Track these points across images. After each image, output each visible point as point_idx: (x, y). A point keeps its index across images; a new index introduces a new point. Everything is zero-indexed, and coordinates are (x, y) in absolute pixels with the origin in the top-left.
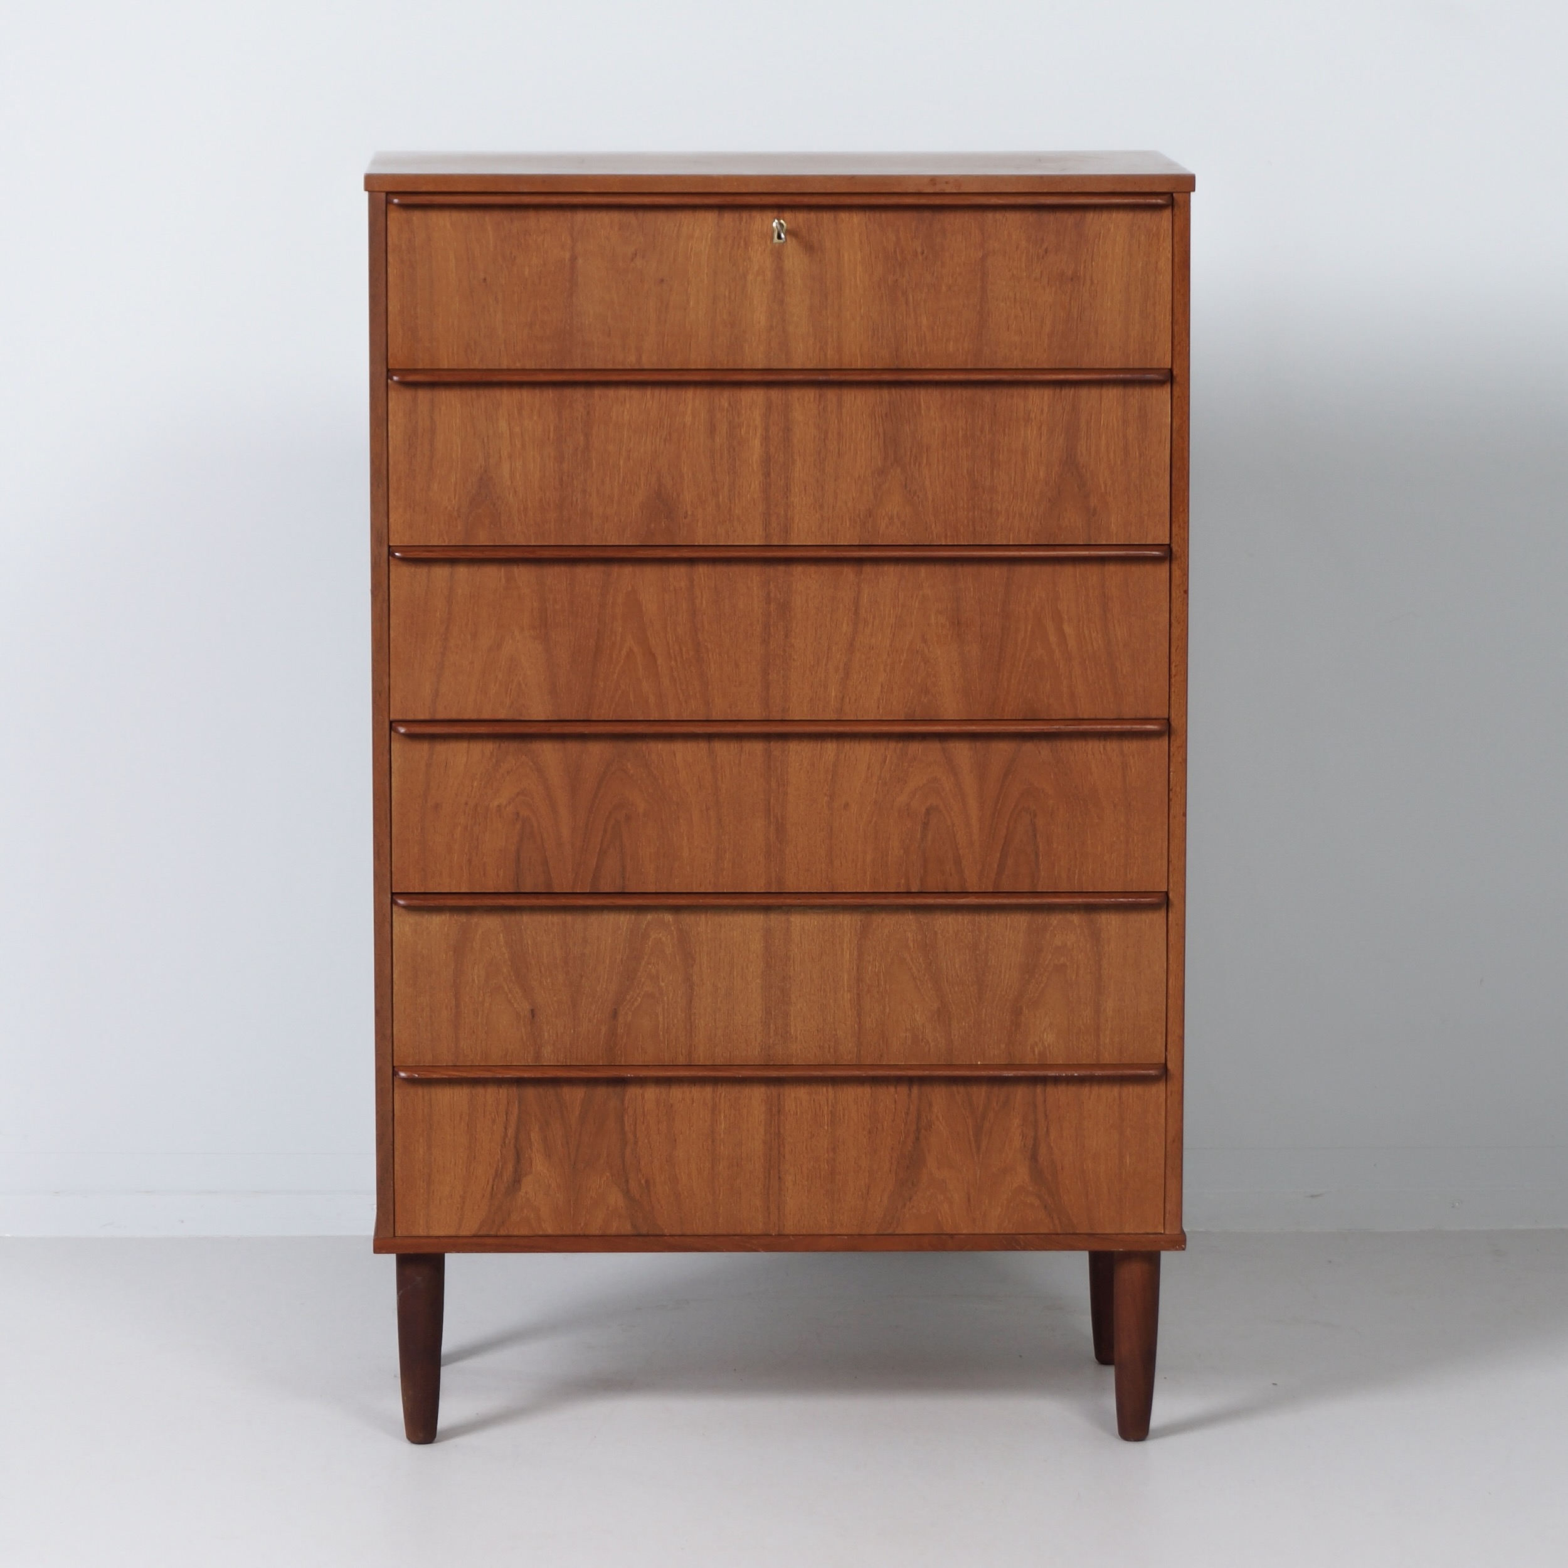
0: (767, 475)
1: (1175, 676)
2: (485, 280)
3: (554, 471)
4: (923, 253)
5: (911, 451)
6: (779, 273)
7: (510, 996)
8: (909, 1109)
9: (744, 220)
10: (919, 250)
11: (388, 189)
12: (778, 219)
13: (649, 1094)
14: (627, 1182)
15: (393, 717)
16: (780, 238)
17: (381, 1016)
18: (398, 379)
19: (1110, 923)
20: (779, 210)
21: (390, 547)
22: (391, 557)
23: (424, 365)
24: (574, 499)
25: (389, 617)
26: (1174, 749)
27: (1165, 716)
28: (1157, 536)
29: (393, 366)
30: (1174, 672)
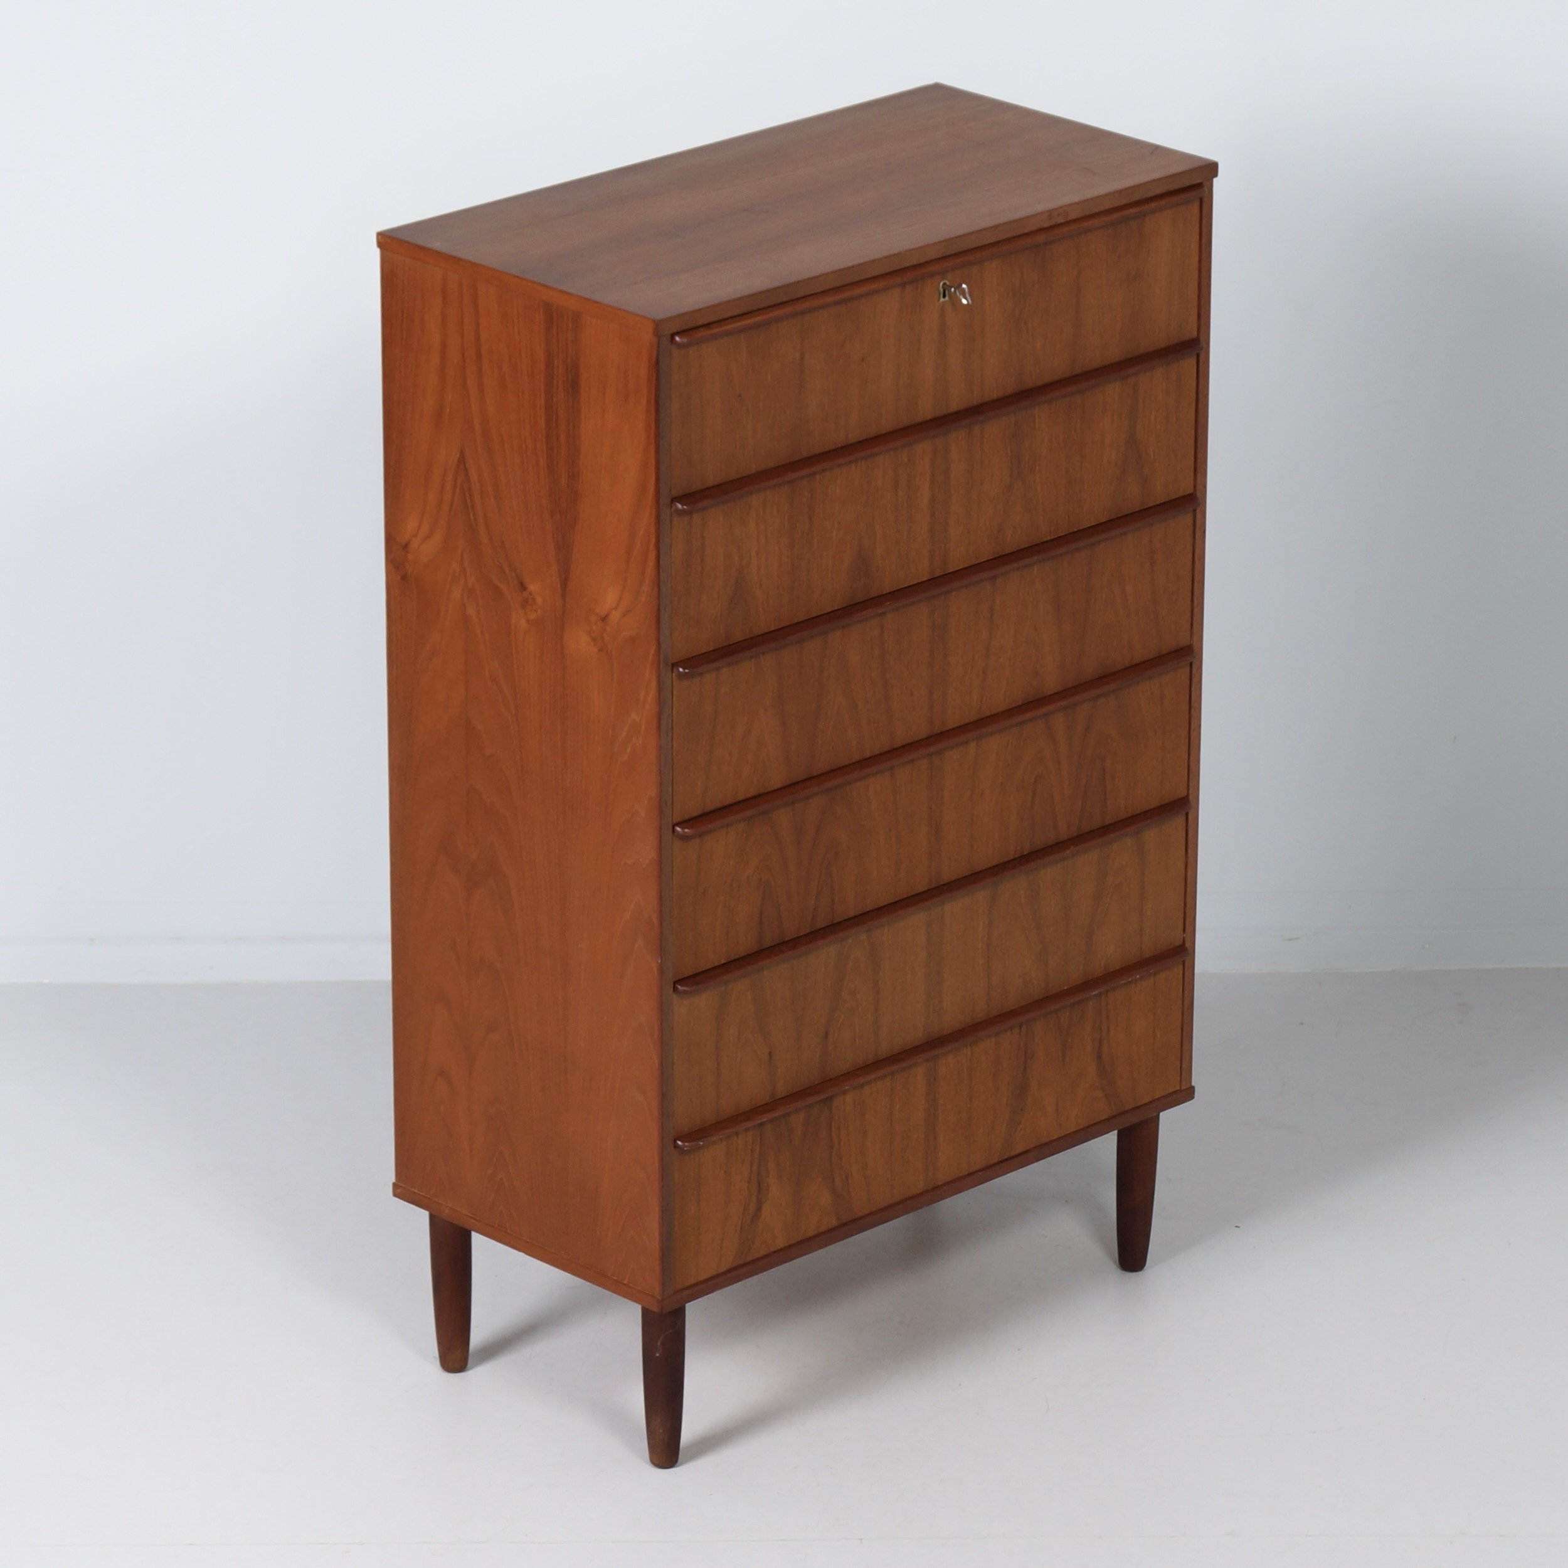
0: (933, 515)
1: (1195, 607)
2: (740, 395)
3: (788, 558)
4: (1039, 282)
5: (1029, 463)
6: (944, 326)
7: (755, 1045)
8: (1019, 1046)
9: (919, 289)
10: (1036, 281)
11: (671, 331)
12: (943, 279)
13: (849, 1098)
14: (834, 1180)
15: (675, 821)
16: (944, 296)
17: (665, 1096)
18: (680, 506)
19: (1151, 835)
20: (943, 274)
21: (673, 665)
22: (673, 675)
23: (697, 487)
24: (802, 579)
25: (672, 729)
26: (1194, 671)
27: (1188, 644)
28: (1186, 487)
29: (675, 494)
30: (1196, 604)
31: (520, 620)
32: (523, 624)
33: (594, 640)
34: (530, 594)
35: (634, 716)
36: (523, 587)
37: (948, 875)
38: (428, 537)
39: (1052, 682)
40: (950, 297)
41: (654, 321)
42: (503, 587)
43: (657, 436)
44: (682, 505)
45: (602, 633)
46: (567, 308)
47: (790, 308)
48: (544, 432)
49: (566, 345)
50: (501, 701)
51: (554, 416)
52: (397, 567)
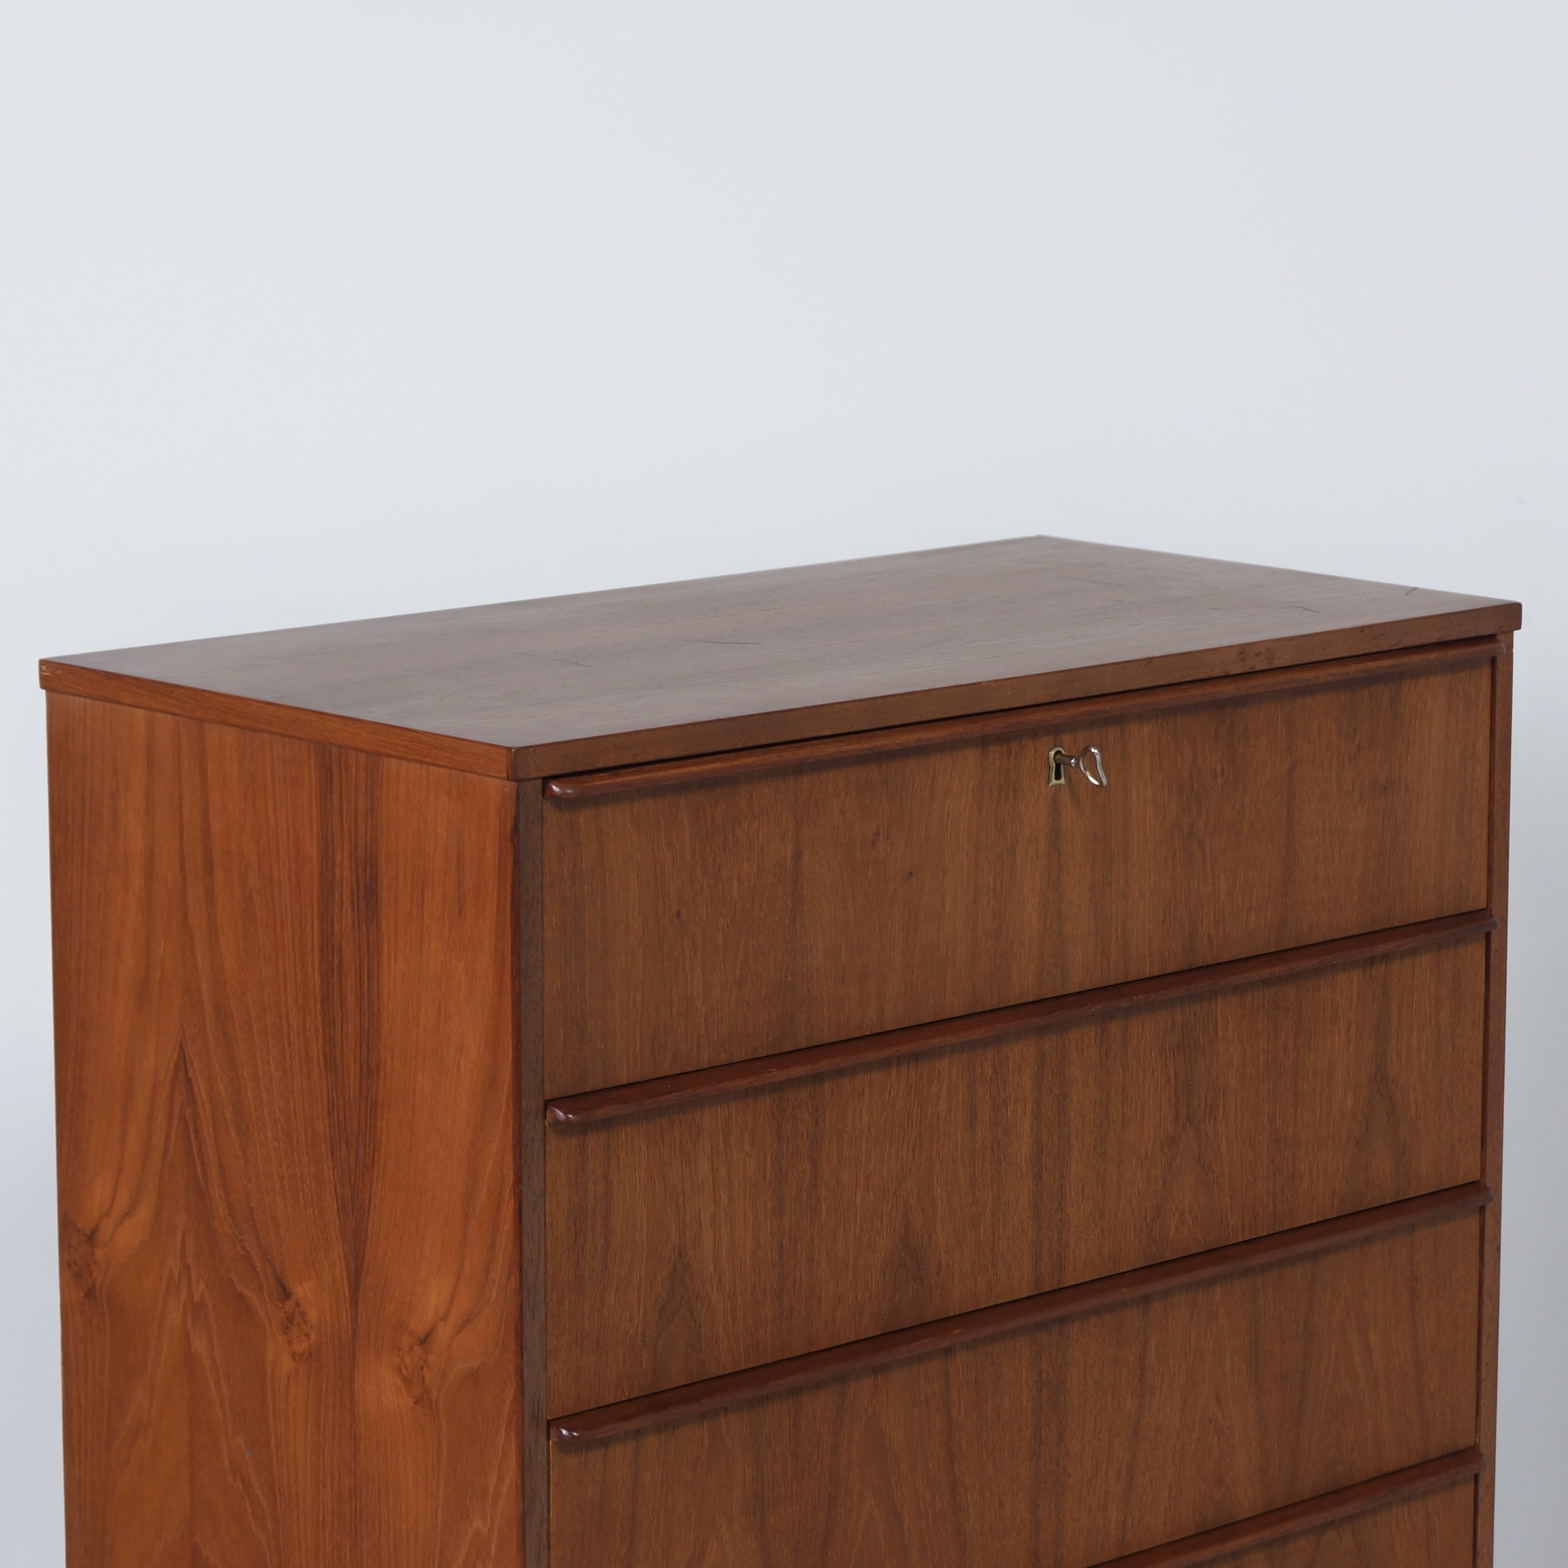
0: (1038, 1177)
1: (1485, 1380)
2: (678, 914)
3: (772, 1235)
4: (1223, 774)
5: (1206, 1099)
6: (1055, 833)
9: (1013, 754)
10: (1219, 770)
11: (543, 771)
12: (1056, 746)
16: (1058, 777)
18: (561, 1114)
20: (1056, 730)
21: (549, 1423)
22: (551, 1442)
23: (595, 1081)
24: (798, 1275)
25: (549, 1547)
26: (1481, 1491)
27: (1472, 1444)
28: (1467, 1169)
29: (551, 1091)
30: (1484, 1374)
31: (280, 1356)
32: (287, 1363)
33: (407, 1381)
34: (298, 1305)
35: (477, 1523)
36: (286, 1294)
38: (128, 1214)
39: (1245, 1496)
40: (1069, 780)
41: (509, 749)
42: (251, 1295)
43: (517, 974)
44: (566, 1113)
45: (422, 1369)
46: (357, 750)
47: (773, 757)
48: (319, 995)
49: (356, 820)
50: (249, 1509)
51: (336, 962)
52: (78, 1276)
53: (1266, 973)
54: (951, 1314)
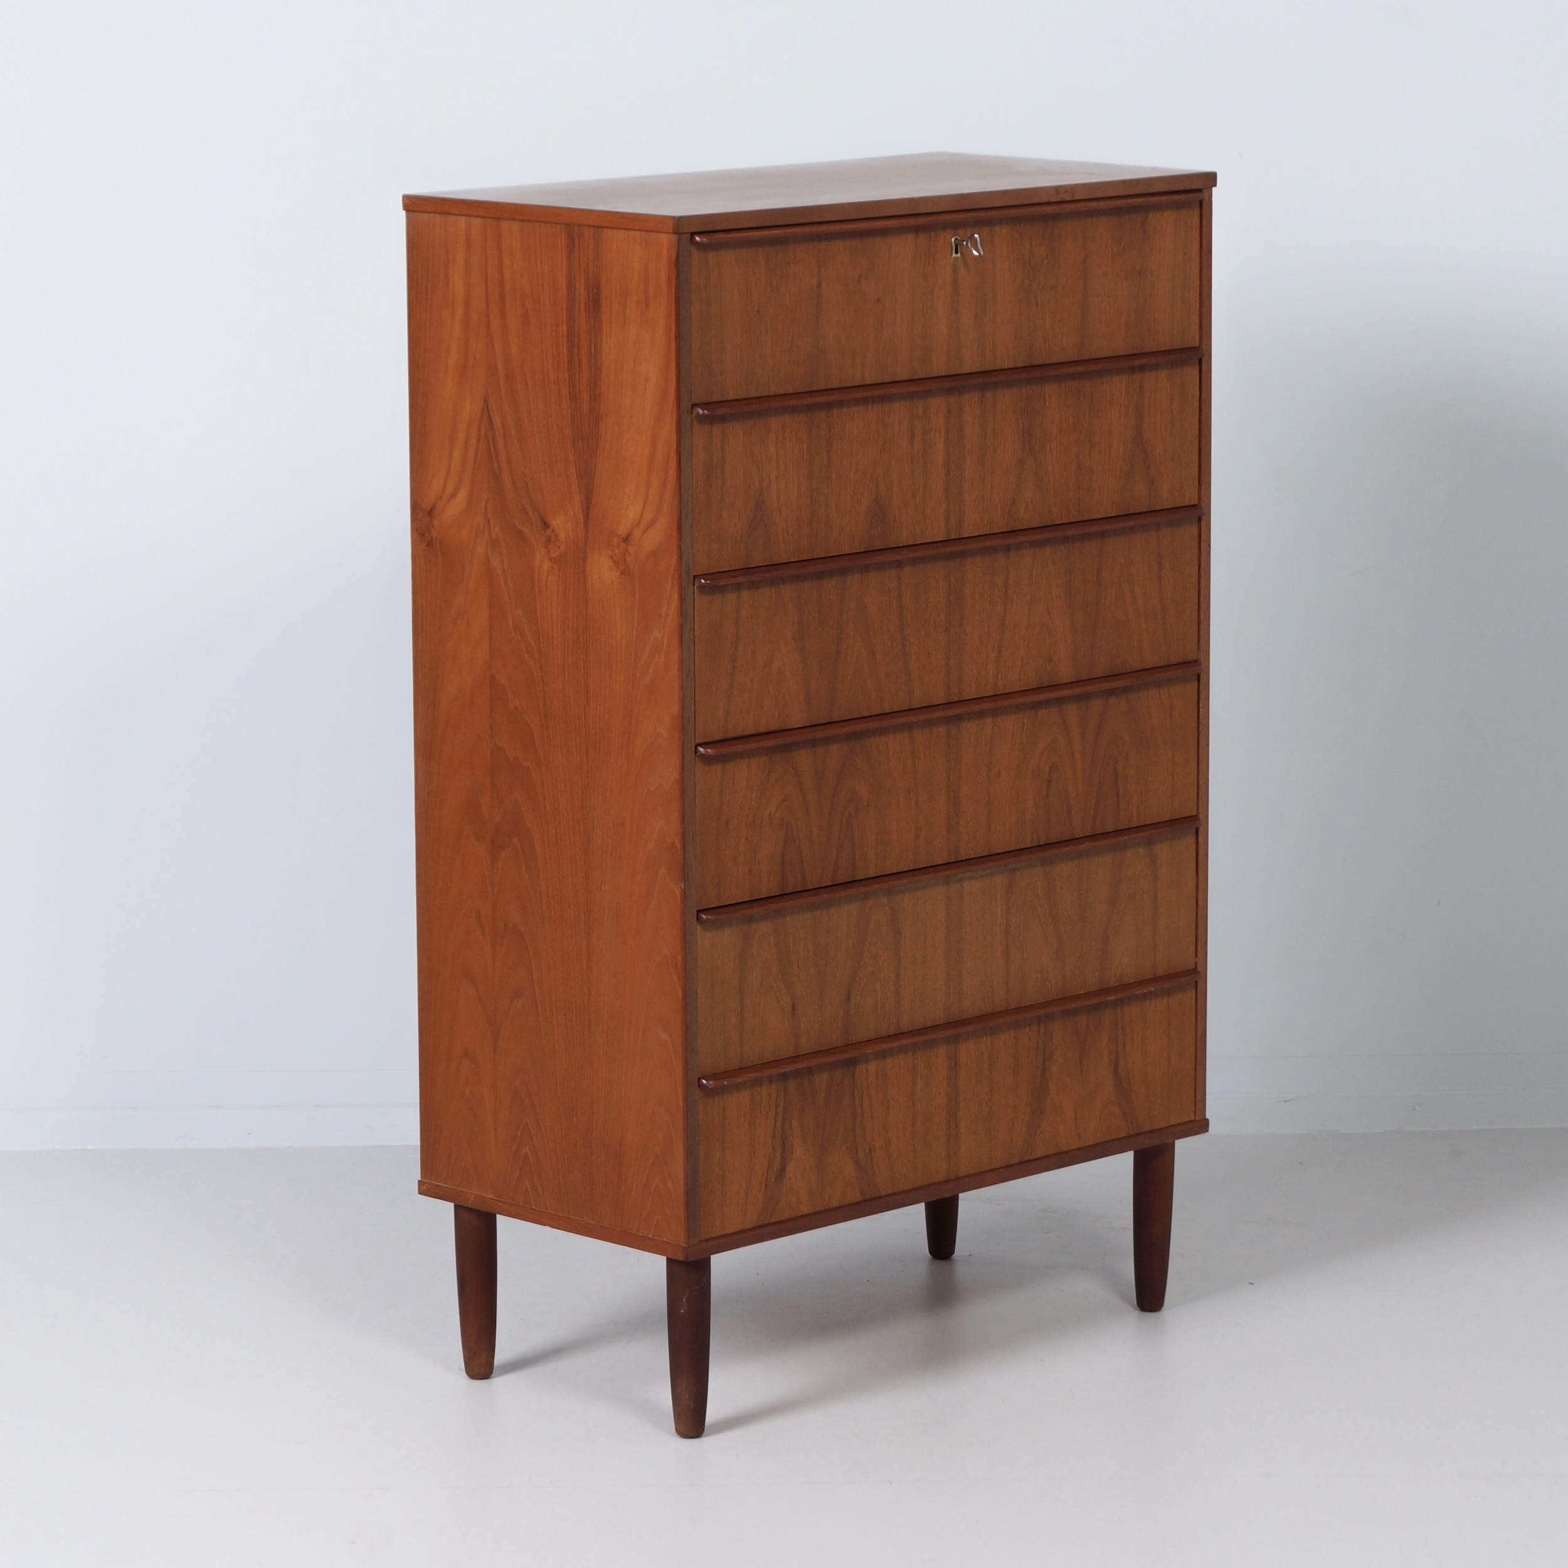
0: (948, 474)
1: (1202, 621)
2: (759, 311)
3: (807, 489)
4: (1047, 258)
5: (1040, 440)
6: (955, 283)
7: (778, 993)
8: (1038, 1044)
9: (932, 238)
10: (1045, 256)
11: (691, 231)
12: (955, 235)
13: (872, 1067)
14: (857, 1152)
15: (697, 741)
16: (957, 252)
17: (688, 1030)
18: (701, 412)
19: (1162, 850)
20: (955, 226)
21: (695, 577)
22: (695, 587)
23: (717, 397)
24: (820, 514)
25: (694, 644)
26: (1202, 687)
27: (1195, 658)
28: (1191, 498)
29: (695, 401)
30: (1202, 618)
31: (541, 562)
32: (547, 565)
33: (616, 563)
34: (553, 531)
35: (656, 634)
36: (546, 525)
37: (965, 853)
38: (453, 496)
39: (1065, 672)
40: (962, 254)
41: (674, 217)
42: (526, 530)
43: (678, 337)
44: (703, 410)
45: (624, 555)
46: (589, 226)
47: (807, 230)
48: (566, 360)
49: (588, 264)
50: (524, 649)
51: (576, 341)
52: (422, 535)
53: (1072, 370)
54: (902, 545)
